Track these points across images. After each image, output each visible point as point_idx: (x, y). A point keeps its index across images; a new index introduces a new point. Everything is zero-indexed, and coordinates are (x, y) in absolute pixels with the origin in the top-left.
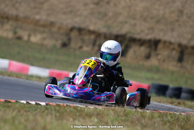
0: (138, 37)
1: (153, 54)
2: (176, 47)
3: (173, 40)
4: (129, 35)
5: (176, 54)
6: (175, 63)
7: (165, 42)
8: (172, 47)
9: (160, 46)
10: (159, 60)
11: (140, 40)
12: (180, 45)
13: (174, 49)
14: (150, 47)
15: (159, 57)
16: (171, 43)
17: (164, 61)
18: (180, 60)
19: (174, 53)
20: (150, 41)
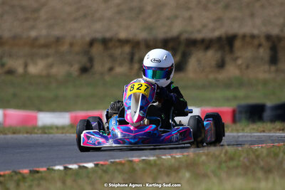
0: (199, 36)
1: (228, 59)
2: (263, 41)
3: (256, 32)
4: (185, 36)
5: (264, 53)
6: (266, 67)
7: (244, 37)
8: (256, 42)
9: (238, 44)
10: (239, 67)
11: (203, 41)
12: (268, 37)
13: (260, 45)
14: (221, 48)
15: (240, 62)
16: (253, 37)
17: (248, 67)
18: (274, 60)
19: (261, 50)
20: (219, 39)
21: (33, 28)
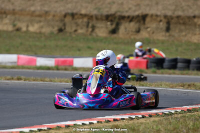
0: (126, 14)
1: (142, 28)
2: (162, 18)
3: (159, 13)
4: (119, 14)
5: (163, 25)
6: (164, 33)
7: (152, 16)
8: (159, 19)
9: (148, 19)
10: (149, 32)
11: (129, 17)
12: (165, 17)
13: (161, 21)
14: (139, 21)
15: (149, 30)
16: (157, 16)
17: (153, 33)
18: (168, 29)
19: (161, 23)
20: (138, 16)
21: (32, 5)
